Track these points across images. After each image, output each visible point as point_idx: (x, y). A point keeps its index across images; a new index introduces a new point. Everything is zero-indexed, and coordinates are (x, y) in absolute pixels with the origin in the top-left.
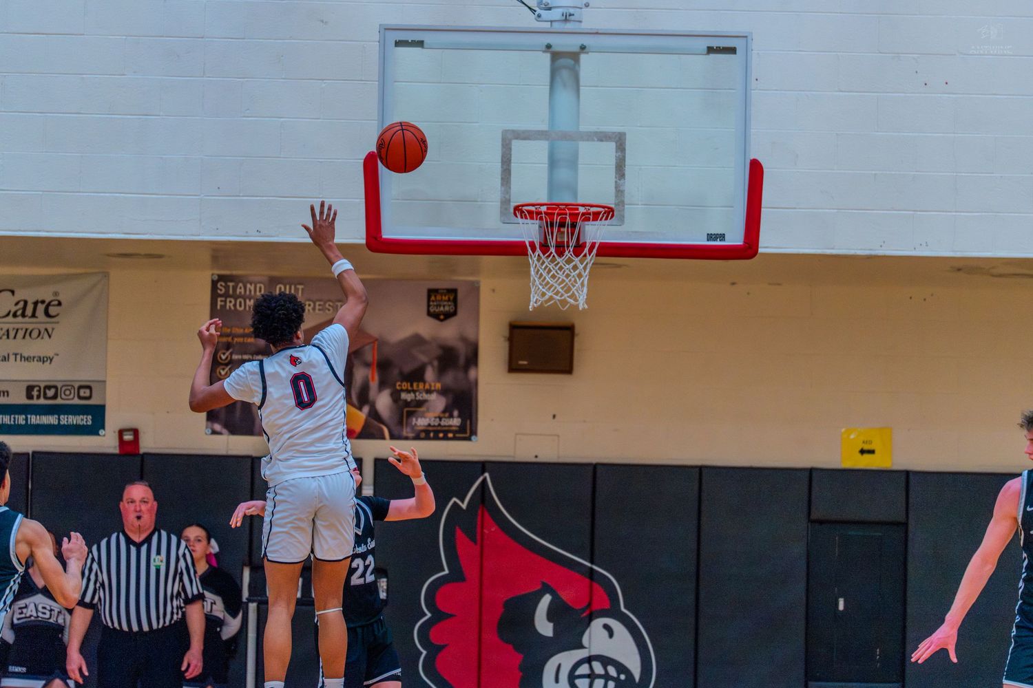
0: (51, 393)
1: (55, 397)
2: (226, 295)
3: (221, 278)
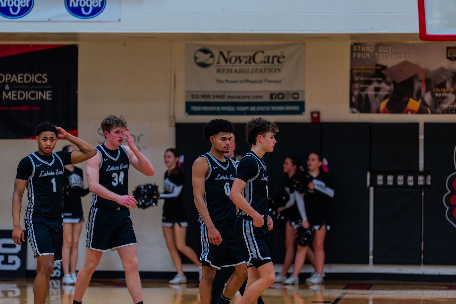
0: (281, 96)
1: (283, 98)
2: (357, 52)
3: (355, 44)
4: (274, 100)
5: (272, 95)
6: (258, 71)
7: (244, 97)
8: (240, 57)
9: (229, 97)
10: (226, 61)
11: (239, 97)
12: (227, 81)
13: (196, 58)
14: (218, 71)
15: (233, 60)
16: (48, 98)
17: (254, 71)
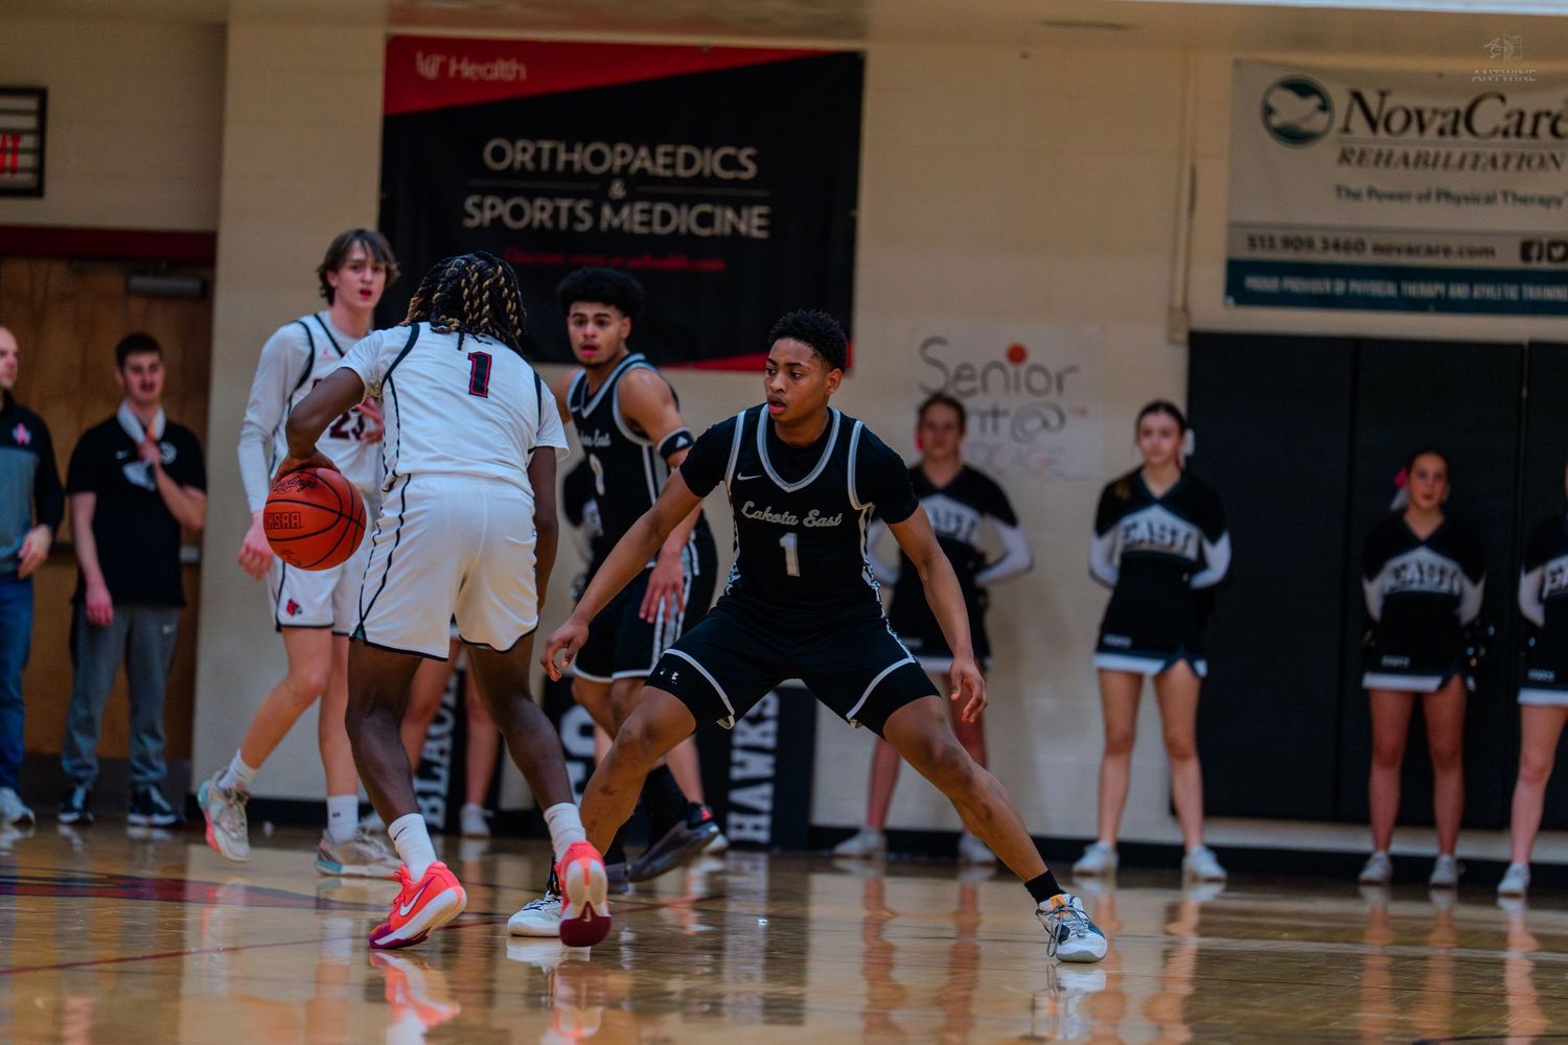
0: (1558, 252)
1: (1564, 258)
4: (1534, 265)
5: (1526, 249)
6: (1483, 160)
7: (1430, 251)
8: (1420, 113)
9: (1378, 249)
10: (1373, 124)
11: (1410, 251)
12: (1372, 193)
13: (1268, 111)
14: (1344, 158)
15: (1398, 121)
16: (756, 233)
17: (1469, 161)
